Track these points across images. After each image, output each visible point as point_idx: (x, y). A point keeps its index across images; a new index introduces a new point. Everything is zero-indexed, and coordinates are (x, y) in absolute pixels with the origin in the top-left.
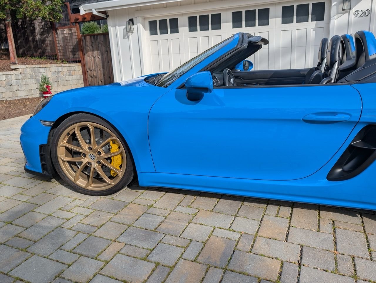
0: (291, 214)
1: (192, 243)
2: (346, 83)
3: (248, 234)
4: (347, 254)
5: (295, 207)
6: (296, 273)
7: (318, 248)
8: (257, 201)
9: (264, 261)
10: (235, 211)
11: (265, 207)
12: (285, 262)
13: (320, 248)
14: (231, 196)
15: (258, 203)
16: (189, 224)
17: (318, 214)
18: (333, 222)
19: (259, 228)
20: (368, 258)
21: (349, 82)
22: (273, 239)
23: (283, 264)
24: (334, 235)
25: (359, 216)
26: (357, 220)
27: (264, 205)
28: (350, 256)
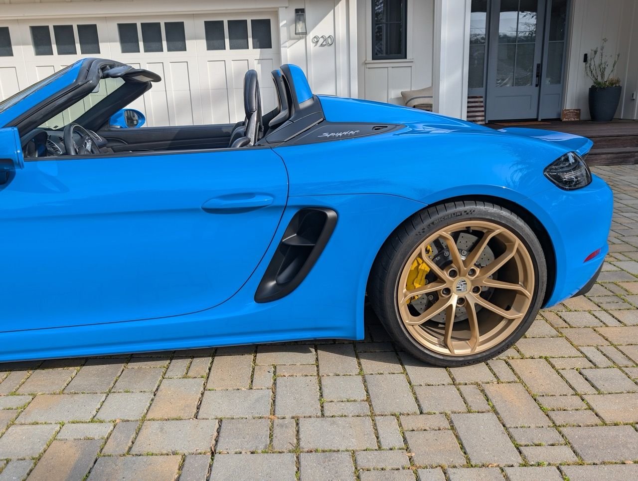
0: (210, 369)
1: (10, 466)
2: (267, 145)
3: (128, 421)
4: (288, 416)
5: (218, 356)
6: (205, 470)
7: (247, 416)
8: (153, 356)
9: (150, 464)
10: (109, 383)
11: (166, 366)
12: (189, 456)
13: (250, 416)
14: (106, 358)
15: (154, 361)
16: (7, 429)
17: (254, 360)
18: (275, 367)
19: (151, 404)
20: (318, 415)
21: (270, 145)
22: (173, 420)
23: (184, 461)
24: (274, 390)
25: (313, 350)
26: (309, 357)
27: (165, 361)
28: (293, 418)
